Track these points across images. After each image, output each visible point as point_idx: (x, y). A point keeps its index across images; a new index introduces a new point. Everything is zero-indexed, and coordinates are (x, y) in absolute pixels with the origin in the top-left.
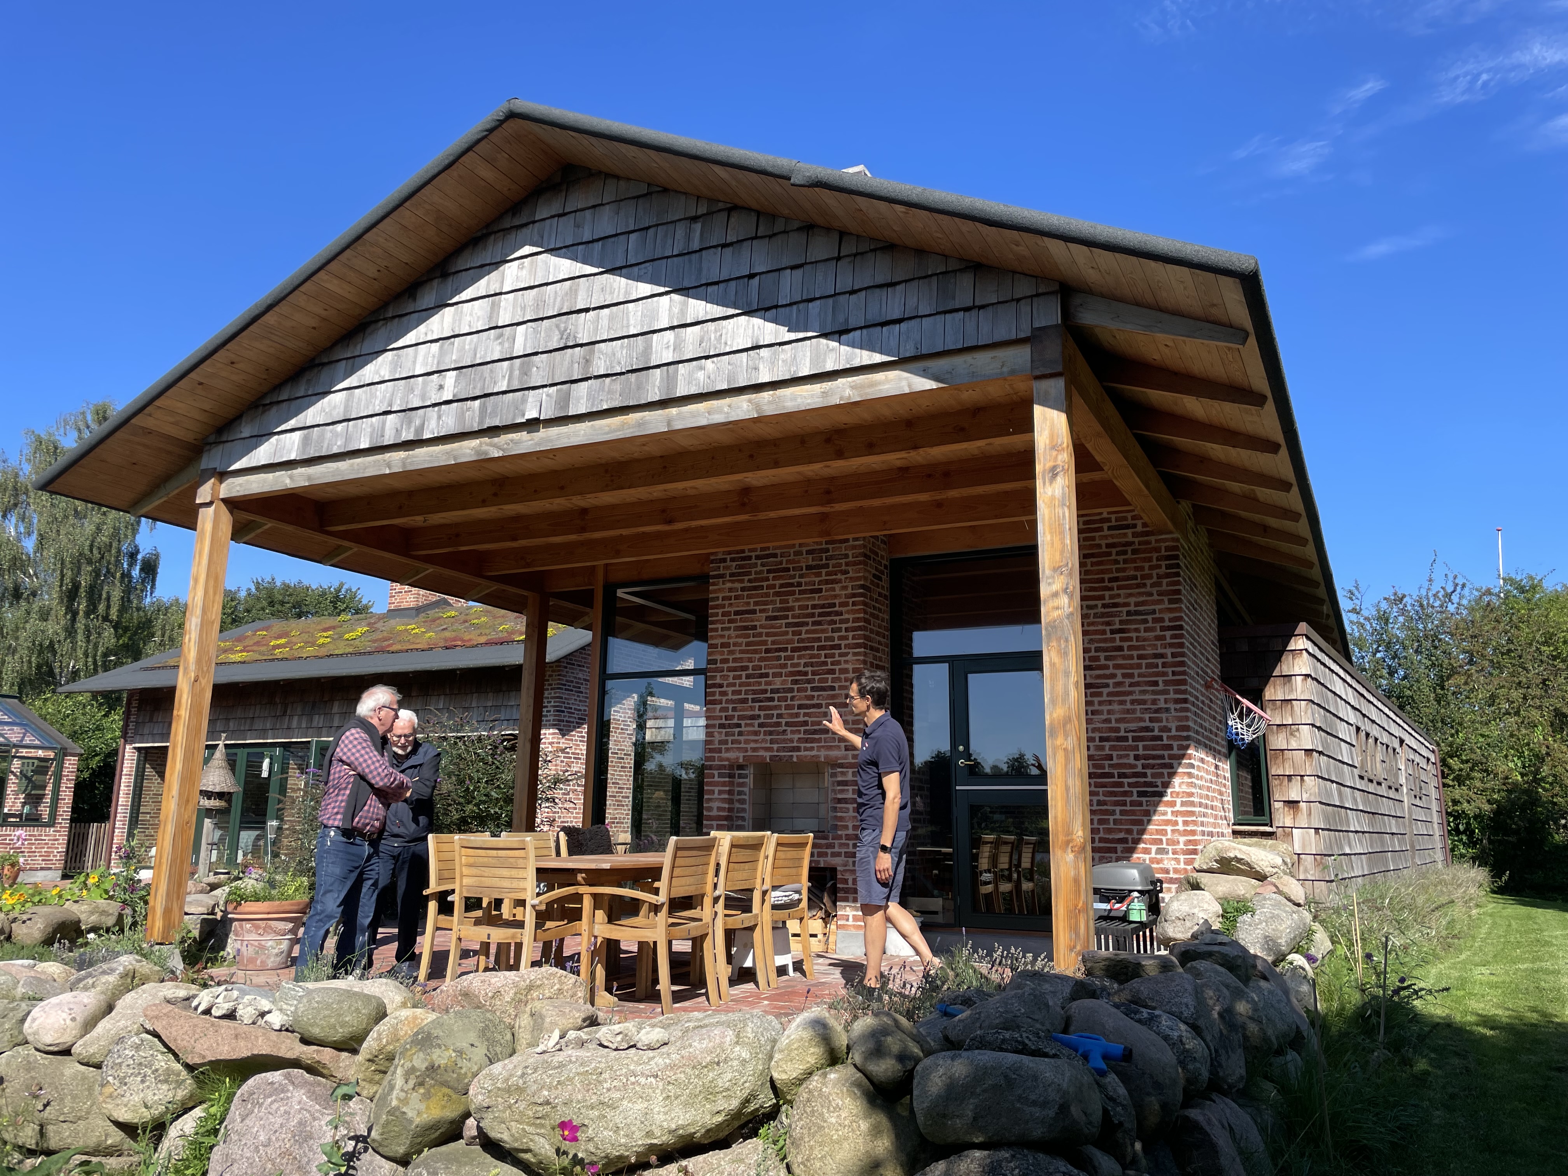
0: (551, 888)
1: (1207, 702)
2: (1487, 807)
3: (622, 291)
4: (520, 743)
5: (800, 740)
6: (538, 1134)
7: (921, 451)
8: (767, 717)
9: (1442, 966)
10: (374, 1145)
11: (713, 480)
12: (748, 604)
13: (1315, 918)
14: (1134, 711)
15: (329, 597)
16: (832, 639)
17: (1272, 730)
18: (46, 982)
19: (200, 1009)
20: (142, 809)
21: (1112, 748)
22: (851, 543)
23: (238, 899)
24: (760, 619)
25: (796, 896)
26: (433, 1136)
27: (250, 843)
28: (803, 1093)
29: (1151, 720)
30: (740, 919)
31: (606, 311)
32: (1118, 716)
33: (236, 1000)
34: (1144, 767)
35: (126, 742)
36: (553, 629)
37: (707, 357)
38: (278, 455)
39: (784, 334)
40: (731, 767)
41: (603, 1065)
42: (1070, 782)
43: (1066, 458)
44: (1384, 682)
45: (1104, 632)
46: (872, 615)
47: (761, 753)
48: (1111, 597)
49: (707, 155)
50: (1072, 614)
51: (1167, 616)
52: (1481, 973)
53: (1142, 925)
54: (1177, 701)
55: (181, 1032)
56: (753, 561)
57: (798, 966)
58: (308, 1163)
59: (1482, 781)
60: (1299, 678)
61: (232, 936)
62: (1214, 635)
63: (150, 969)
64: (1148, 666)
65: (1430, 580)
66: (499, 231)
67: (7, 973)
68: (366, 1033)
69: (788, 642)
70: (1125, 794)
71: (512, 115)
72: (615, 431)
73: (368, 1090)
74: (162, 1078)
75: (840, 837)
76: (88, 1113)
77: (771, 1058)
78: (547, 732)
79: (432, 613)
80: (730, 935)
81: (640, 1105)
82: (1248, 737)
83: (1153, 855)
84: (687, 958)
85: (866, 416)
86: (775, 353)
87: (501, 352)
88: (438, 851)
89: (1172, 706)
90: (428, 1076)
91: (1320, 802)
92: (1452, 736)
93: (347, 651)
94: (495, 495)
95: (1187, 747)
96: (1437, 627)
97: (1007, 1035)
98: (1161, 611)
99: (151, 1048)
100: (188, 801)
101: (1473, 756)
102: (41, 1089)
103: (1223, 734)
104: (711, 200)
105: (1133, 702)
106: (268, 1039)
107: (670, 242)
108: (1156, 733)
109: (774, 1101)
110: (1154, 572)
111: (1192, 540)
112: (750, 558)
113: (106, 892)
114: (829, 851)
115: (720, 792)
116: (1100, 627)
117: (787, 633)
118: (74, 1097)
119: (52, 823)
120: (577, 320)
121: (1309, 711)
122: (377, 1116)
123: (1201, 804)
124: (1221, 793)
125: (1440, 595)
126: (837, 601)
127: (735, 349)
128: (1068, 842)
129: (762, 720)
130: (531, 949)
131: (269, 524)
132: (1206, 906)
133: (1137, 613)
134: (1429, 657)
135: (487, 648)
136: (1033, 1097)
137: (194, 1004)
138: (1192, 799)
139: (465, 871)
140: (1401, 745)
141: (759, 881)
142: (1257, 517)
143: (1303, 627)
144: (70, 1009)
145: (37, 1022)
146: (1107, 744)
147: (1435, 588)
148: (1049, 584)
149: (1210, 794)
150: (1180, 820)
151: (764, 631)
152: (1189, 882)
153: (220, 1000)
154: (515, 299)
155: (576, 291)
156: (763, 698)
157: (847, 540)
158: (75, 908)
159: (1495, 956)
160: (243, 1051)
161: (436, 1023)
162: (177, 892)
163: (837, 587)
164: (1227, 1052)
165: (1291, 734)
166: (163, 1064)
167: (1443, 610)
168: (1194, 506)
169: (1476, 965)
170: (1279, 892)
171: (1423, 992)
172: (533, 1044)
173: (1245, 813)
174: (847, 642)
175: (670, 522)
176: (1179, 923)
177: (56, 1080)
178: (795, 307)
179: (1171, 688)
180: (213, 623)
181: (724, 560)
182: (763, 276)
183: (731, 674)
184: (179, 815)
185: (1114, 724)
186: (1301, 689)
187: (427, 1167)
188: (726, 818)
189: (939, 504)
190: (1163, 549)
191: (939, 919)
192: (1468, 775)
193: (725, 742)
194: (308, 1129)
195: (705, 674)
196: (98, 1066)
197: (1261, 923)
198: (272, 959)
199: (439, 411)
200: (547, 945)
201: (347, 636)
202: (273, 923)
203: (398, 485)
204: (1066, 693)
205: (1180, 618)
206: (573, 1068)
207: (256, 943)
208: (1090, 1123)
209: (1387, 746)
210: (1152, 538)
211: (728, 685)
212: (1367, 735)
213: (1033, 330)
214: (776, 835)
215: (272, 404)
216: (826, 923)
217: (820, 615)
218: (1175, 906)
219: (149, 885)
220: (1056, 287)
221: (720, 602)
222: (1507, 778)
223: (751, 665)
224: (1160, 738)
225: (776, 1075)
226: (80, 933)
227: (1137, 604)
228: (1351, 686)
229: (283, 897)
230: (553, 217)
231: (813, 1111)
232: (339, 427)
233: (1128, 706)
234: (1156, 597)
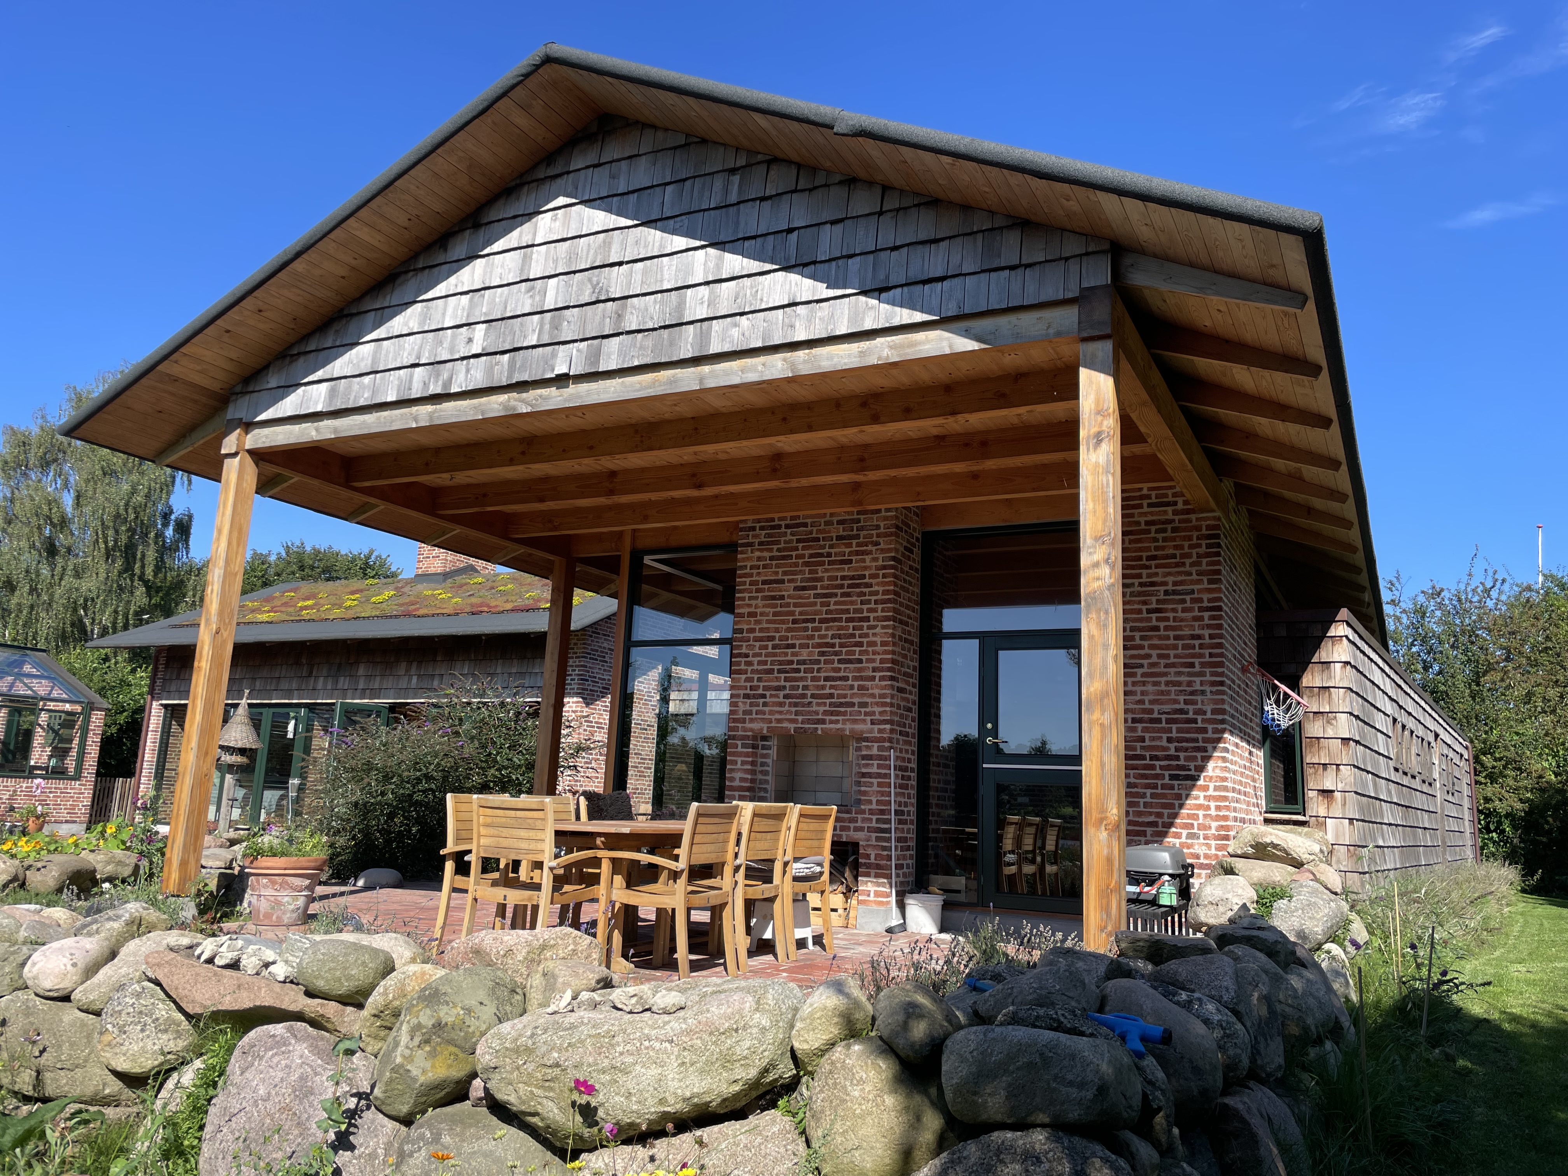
0: (569, 851)
1: (1243, 686)
2: (1519, 806)
3: (657, 244)
4: (543, 707)
5: (825, 713)
6: (546, 1097)
7: (961, 418)
8: (793, 688)
9: (1477, 963)
10: (377, 1104)
11: (745, 443)
12: (777, 573)
13: (1352, 907)
14: (1168, 693)
15: (359, 563)
16: (861, 611)
17: (1308, 718)
18: (50, 926)
19: (203, 958)
20: (168, 766)
21: (1145, 730)
22: (883, 514)
23: (256, 853)
24: (788, 590)
25: (818, 869)
26: (438, 1096)
27: (274, 803)
28: (825, 1064)
29: (1186, 702)
30: (760, 890)
31: (640, 265)
32: (1152, 697)
33: (241, 949)
34: (1177, 750)
35: (153, 698)
36: (579, 597)
37: (742, 314)
38: (304, 406)
39: (822, 290)
40: (754, 738)
41: (616, 1028)
42: (1106, 759)
43: (1111, 424)
44: (1418, 676)
45: (1140, 611)
46: (902, 588)
47: (785, 725)
48: (1149, 575)
49: (748, 102)
50: (1113, 585)
51: (1206, 596)
52: (1518, 971)
53: (1172, 909)
54: (1213, 684)
55: (183, 981)
56: (783, 530)
57: (818, 940)
58: (308, 1119)
59: (1515, 780)
60: (1338, 666)
61: (249, 891)
62: (1251, 620)
63: (157, 917)
64: (1185, 647)
65: (1470, 575)
66: (533, 181)
67: (9, 917)
68: (373, 987)
69: (817, 613)
70: (1157, 776)
71: (548, 60)
72: (646, 388)
73: (372, 1046)
74: (162, 1027)
75: (863, 812)
76: (86, 1061)
77: (792, 1026)
78: (571, 700)
79: (459, 579)
80: (750, 905)
81: (654, 1071)
82: (1285, 723)
83: (1183, 839)
84: (705, 928)
85: (903, 379)
86: (812, 311)
87: (532, 305)
88: (456, 811)
89: (1208, 689)
90: (434, 1034)
91: (1356, 793)
92: (1486, 733)
93: (373, 614)
94: (523, 453)
95: (1223, 731)
96: (1474, 622)
97: (1042, 1012)
98: (1200, 591)
99: (152, 996)
100: (206, 754)
101: (1507, 754)
102: (38, 1035)
103: (1258, 721)
104: (750, 152)
105: (1167, 683)
106: (272, 991)
107: (707, 194)
108: (1191, 715)
109: (795, 1072)
110: (1194, 551)
111: (1233, 520)
112: (779, 527)
113: (124, 843)
114: (852, 825)
115: (743, 763)
116: (1136, 606)
117: (815, 604)
118: (72, 1044)
119: (77, 777)
120: (609, 274)
121: (1348, 699)
122: (381, 1073)
123: (1234, 790)
124: (1254, 780)
125: (1479, 590)
126: (867, 573)
127: (771, 305)
128: (1101, 820)
129: (787, 692)
130: (548, 910)
131: (296, 479)
132: (1240, 892)
133: (1175, 593)
134: (1465, 652)
135: (513, 614)
136: (1070, 1077)
137: (197, 953)
138: (1225, 784)
139: (483, 831)
140: (1436, 740)
141: (780, 852)
142: (1301, 497)
143: (1344, 613)
144: (72, 954)
145: (37, 967)
146: (1140, 726)
147: (1474, 583)
148: (1090, 554)
149: (1244, 780)
150: (1213, 804)
151: (792, 601)
152: (1222, 867)
153: (224, 949)
154: (547, 252)
155: (610, 243)
156: (788, 669)
157: (879, 511)
158: (91, 857)
159: (1530, 954)
160: (244, 1002)
161: (445, 979)
162: (194, 845)
163: (868, 558)
164: (1266, 1040)
165: (1328, 722)
166: (164, 1013)
167: (1481, 605)
168: (1235, 484)
169: (1511, 962)
170: (1316, 879)
171: (1463, 987)
172: (544, 1004)
173: (1276, 802)
174: (876, 614)
175: (699, 486)
176: (1211, 908)
177: (54, 1026)
178: (834, 263)
179: (1208, 670)
180: (236, 574)
181: (753, 529)
182: (802, 231)
183: (757, 644)
184: (198, 767)
185: (1147, 706)
186: (1340, 676)
187: (430, 1127)
188: (749, 789)
189: (975, 476)
190: (1204, 528)
191: (962, 898)
192: (1501, 772)
193: (750, 713)
194: (309, 1084)
195: (731, 644)
196: (98, 1014)
197: (1297, 910)
198: (288, 915)
199: (468, 364)
200: (564, 909)
201: (373, 599)
202: (290, 879)
203: (426, 441)
204: (1105, 667)
205: (1220, 599)
206: (585, 1030)
207: (272, 899)
208: (1130, 1107)
209: (1423, 740)
210: (1193, 517)
211: (755, 655)
212: (1404, 727)
213: (1082, 290)
214: (799, 806)
215: (299, 354)
216: (847, 898)
217: (849, 586)
218: (1208, 890)
219: (166, 837)
220: (1106, 246)
221: (748, 571)
222: (1541, 777)
223: (777, 635)
224: (1195, 721)
225: (796, 1045)
226: (95, 883)
227: (1175, 584)
228: (1389, 676)
229: (301, 853)
230: (587, 167)
231: (835, 1084)
232: (367, 379)
233: (1163, 687)
234: (1194, 577)
